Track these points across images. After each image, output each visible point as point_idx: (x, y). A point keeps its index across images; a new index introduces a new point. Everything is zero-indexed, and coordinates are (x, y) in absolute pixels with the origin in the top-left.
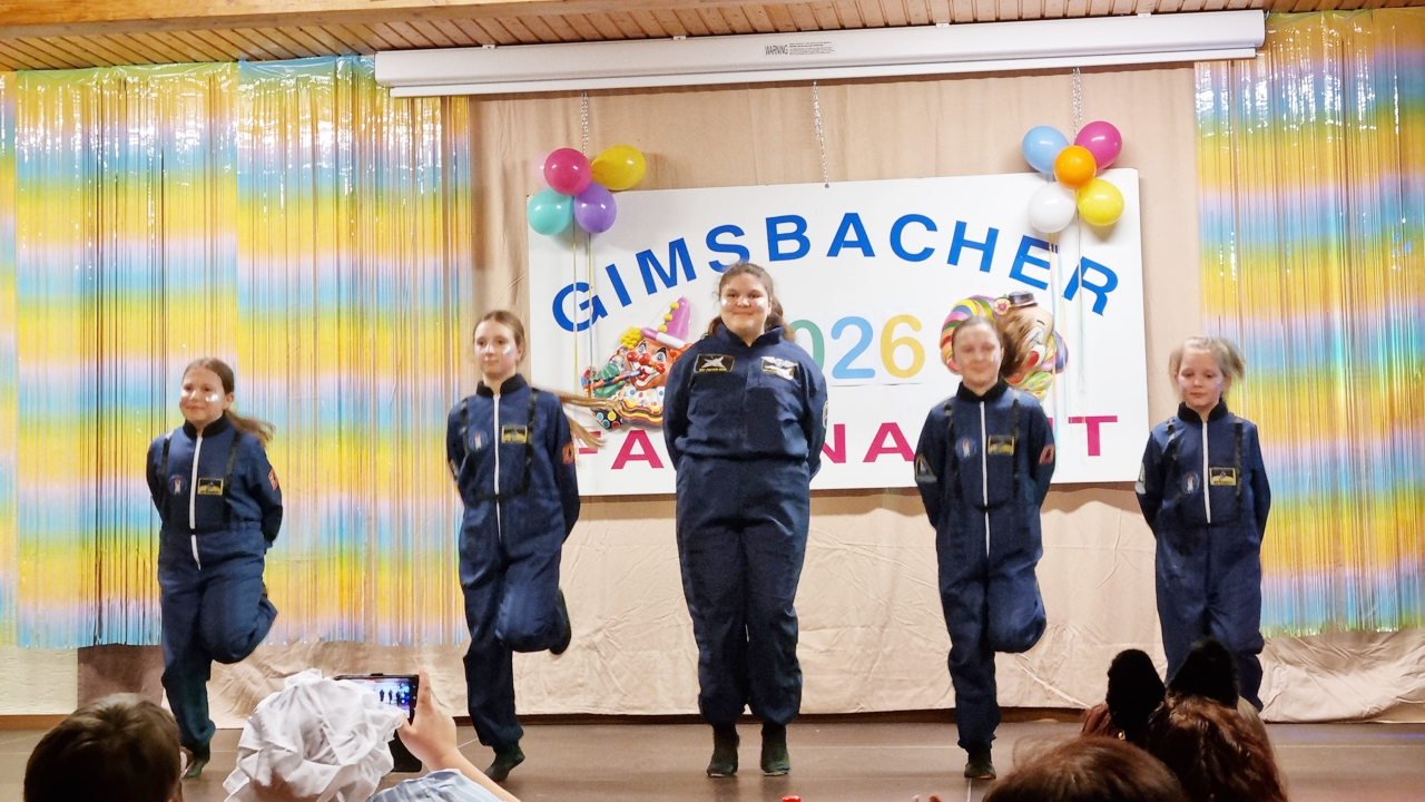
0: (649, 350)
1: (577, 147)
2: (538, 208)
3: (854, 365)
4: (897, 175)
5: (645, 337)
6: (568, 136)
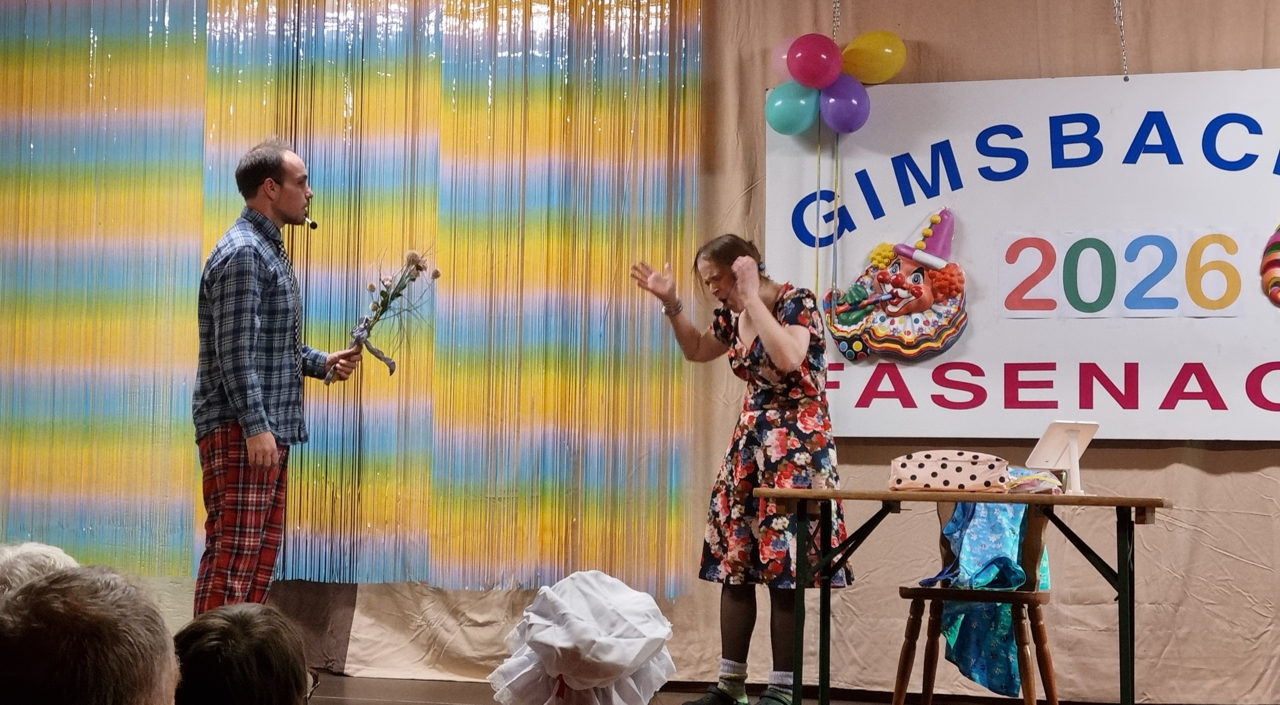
0: (905, 271)
1: (826, 33)
2: (779, 103)
3: (1154, 292)
4: (1212, 66)
5: (900, 255)
6: (816, 21)
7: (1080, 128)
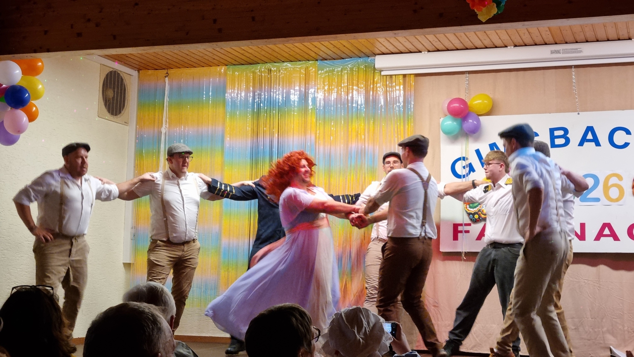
1: (463, 97)
2: (446, 124)
3: (590, 196)
6: (459, 92)
7: (561, 133)
